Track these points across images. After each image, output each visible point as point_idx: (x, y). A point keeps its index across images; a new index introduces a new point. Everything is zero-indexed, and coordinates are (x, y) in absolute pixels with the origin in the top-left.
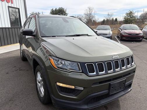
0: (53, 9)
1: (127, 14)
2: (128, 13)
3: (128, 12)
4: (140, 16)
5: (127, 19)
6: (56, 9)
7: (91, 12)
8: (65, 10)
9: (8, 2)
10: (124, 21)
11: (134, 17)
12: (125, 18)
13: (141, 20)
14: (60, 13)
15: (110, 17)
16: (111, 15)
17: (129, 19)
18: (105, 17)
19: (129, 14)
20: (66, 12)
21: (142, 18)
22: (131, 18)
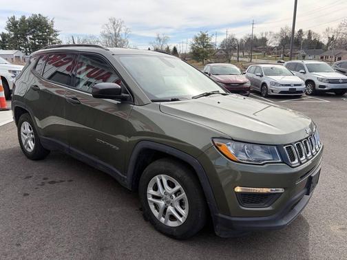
0: (13, 18)
1: (197, 39)
2: (198, 36)
3: (198, 34)
4: (222, 45)
5: (198, 50)
6: (24, 17)
7: (117, 30)
10: (190, 53)
11: (210, 45)
12: (193, 48)
13: (224, 53)
14: (35, 27)
15: (161, 43)
16: (165, 40)
17: (201, 50)
18: (151, 43)
19: (201, 38)
20: (54, 28)
21: (225, 48)
22: (205, 47)
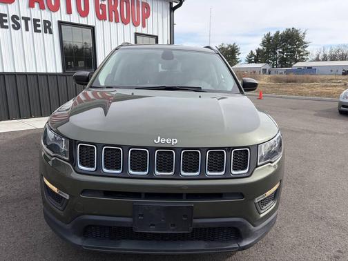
0: (269, 35)
6: (278, 32)
8: (301, 34)
9: (136, 24)
20: (305, 40)
